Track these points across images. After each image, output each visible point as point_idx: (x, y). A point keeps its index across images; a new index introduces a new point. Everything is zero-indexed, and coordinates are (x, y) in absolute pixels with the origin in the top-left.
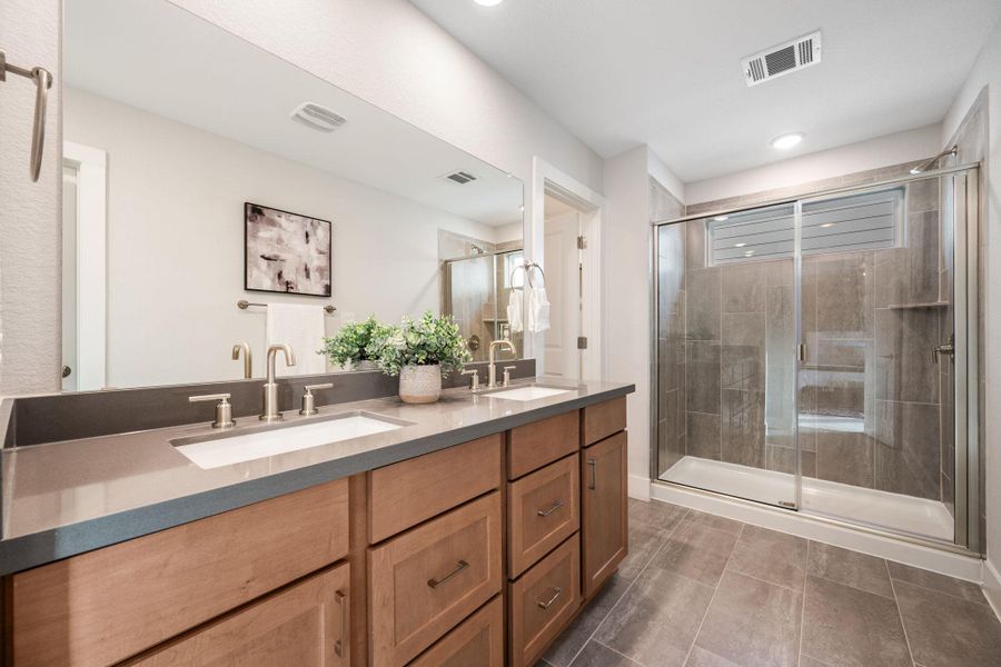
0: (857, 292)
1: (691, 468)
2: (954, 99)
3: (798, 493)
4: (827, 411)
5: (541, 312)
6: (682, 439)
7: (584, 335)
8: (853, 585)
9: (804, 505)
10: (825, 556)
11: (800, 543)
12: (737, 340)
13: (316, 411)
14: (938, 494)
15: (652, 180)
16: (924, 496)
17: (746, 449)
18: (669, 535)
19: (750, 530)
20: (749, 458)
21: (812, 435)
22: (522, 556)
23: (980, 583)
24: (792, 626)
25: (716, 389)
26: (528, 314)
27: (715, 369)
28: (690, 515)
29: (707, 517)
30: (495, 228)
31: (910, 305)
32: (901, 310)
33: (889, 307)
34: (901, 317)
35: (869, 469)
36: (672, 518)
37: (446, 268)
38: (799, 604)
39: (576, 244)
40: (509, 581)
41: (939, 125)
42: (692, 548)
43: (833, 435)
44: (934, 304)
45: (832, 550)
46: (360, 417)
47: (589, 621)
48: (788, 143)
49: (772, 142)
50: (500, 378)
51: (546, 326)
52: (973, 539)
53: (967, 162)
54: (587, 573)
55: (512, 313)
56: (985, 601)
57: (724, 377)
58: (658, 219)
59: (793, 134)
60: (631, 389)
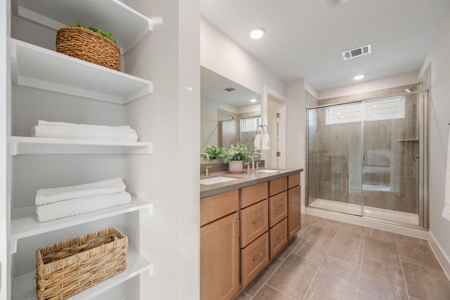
0: (386, 135)
1: (320, 203)
2: (421, 63)
3: (362, 212)
4: (375, 183)
5: (268, 143)
6: (316, 192)
7: (279, 151)
8: (382, 240)
9: (364, 214)
10: (372, 231)
11: (363, 228)
12: (339, 154)
13: (209, 175)
14: (416, 211)
15: (306, 91)
16: (411, 213)
17: (342, 196)
18: (314, 225)
19: (344, 224)
20: (343, 199)
21: (368, 192)
22: (274, 221)
23: (427, 240)
24: (360, 250)
25: (330, 172)
26: (262, 143)
27: (330, 164)
28: (321, 219)
29: (328, 220)
30: (238, 107)
31: (407, 140)
32: (404, 142)
33: (398, 141)
34: (404, 145)
35: (390, 203)
36: (314, 220)
37: (220, 125)
38: (362, 245)
39: (276, 116)
40: (270, 228)
41: (417, 71)
42: (323, 229)
43: (376, 192)
44: (415, 139)
45: (374, 230)
46: (221, 177)
47: (289, 248)
48: (359, 77)
49: (353, 77)
50: (255, 166)
51: (269, 148)
52: (425, 225)
53: (425, 89)
54: (290, 232)
55: (256, 143)
56: (428, 244)
57: (333, 168)
58: (308, 107)
59: (361, 74)
60: (302, 170)
